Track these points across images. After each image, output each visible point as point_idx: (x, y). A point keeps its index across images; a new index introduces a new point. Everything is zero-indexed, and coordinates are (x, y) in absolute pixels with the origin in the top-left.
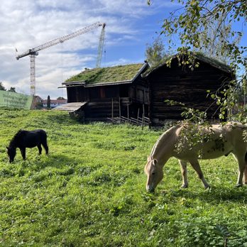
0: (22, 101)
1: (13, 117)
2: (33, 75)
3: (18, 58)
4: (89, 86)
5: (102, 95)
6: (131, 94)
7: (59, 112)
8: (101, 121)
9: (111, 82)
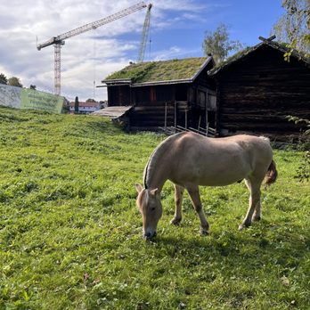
0: (52, 103)
1: (45, 123)
2: (58, 69)
3: (39, 48)
4: (137, 85)
5: (153, 98)
6: (191, 97)
7: (100, 118)
8: (152, 131)
9: (165, 81)
